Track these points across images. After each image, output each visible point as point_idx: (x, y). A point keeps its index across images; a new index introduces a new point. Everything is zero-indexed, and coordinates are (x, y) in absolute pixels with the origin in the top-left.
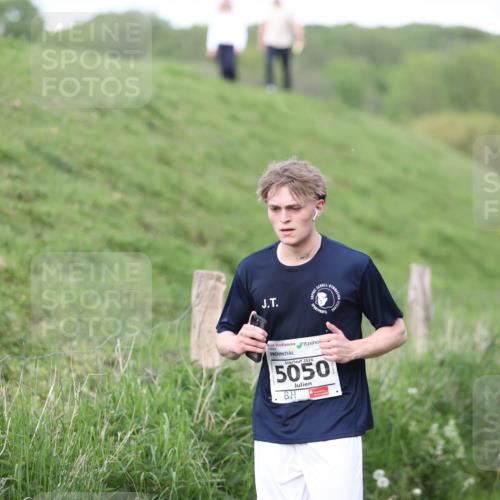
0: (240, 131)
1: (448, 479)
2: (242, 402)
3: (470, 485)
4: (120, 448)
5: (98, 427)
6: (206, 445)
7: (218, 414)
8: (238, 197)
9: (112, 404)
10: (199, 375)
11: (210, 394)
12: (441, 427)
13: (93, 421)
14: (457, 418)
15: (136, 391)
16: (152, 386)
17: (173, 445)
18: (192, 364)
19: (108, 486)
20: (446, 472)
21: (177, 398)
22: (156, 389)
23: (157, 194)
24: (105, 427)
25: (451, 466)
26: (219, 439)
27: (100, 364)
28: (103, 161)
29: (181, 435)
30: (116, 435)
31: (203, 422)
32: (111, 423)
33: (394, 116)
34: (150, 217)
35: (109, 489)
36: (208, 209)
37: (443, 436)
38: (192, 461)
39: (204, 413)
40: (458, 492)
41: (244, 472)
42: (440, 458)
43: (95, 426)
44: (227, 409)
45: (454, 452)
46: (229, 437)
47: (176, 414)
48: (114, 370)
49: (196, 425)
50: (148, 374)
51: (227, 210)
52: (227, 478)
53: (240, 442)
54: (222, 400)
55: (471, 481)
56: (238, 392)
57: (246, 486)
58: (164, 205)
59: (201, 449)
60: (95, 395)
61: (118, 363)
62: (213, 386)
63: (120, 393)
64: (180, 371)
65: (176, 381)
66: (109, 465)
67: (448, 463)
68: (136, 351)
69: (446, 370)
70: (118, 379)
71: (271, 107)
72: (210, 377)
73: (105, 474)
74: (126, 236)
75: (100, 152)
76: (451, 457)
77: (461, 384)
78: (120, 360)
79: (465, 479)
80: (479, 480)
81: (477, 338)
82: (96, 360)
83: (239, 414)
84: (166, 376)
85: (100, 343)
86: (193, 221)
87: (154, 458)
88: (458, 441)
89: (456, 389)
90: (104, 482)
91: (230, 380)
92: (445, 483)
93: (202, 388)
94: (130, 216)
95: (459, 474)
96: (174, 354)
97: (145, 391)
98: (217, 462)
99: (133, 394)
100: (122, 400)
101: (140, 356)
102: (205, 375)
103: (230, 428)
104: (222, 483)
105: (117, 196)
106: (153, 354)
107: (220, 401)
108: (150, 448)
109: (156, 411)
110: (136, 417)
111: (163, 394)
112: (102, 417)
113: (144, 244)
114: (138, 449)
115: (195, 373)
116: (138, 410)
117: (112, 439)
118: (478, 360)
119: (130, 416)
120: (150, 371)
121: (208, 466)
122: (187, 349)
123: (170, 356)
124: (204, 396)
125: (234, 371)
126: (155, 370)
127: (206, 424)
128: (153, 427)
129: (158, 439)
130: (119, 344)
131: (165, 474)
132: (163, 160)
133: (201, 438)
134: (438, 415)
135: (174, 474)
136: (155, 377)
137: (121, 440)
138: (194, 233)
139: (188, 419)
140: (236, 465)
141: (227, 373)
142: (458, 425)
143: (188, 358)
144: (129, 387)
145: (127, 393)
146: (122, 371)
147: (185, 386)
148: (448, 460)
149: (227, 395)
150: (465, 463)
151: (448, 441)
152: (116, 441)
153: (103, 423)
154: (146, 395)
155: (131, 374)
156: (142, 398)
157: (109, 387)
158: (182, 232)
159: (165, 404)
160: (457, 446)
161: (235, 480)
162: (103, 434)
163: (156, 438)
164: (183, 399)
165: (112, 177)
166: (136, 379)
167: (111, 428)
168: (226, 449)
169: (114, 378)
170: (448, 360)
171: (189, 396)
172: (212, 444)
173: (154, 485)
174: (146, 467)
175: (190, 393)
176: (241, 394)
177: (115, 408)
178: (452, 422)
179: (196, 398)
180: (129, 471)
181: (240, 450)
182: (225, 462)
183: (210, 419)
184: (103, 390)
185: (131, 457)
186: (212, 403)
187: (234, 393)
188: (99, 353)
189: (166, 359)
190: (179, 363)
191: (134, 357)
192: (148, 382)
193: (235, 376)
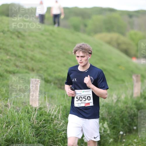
0: (44, 38)
1: (105, 139)
2: (45, 117)
3: (111, 141)
4: (9, 131)
5: (3, 125)
6: (34, 130)
7: (38, 121)
8: (43, 57)
9: (7, 118)
10: (32, 109)
11: (35, 115)
12: (103, 124)
13: (1, 123)
14: (107, 121)
15: (14, 114)
16: (18, 112)
17: (25, 130)
18: (30, 106)
19: (6, 142)
20: (104, 137)
21: (26, 116)
22: (20, 113)
23: (20, 57)
24: (5, 124)
25: (106, 135)
26: (38, 128)
27: (3, 106)
28: (4, 47)
29: (27, 127)
30: (8, 127)
31: (33, 123)
32: (7, 123)
33: (89, 34)
34: (18, 63)
35: (6, 143)
36: (35, 61)
37: (103, 127)
38: (30, 134)
39: (34, 120)
40: (108, 143)
41: (45, 138)
42: (102, 133)
43: (2, 124)
44: (40, 119)
45: (107, 132)
46: (41, 127)
47: (26, 121)
48: (7, 108)
49: (31, 124)
50: (17, 109)
51: (40, 61)
52: (40, 139)
53: (44, 129)
54: (39, 117)
55: (112, 140)
56: (44, 114)
57: (46, 142)
58: (22, 60)
59: (33, 131)
60: (2, 115)
61: (9, 106)
62: (36, 113)
63: (9, 115)
64: (27, 108)
65: (26, 111)
66: (6, 136)
67: (105, 135)
68: (14, 102)
69: (104, 108)
70: (9, 111)
71: (53, 31)
72: (35, 110)
73: (5, 138)
74: (11, 69)
75: (3, 44)
76: (106, 133)
77: (108, 112)
78: (9, 105)
79: (110, 139)
80: (114, 140)
81: (113, 98)
82: (2, 105)
83: (44, 120)
84: (22, 110)
85: (3, 100)
86: (30, 65)
87: (19, 133)
88: (108, 128)
89: (107, 113)
90: (5, 141)
91: (41, 111)
92: (104, 141)
93: (33, 113)
94: (12, 63)
95: (108, 138)
96: (25, 103)
97: (16, 114)
98: (37, 135)
99: (13, 115)
100: (10, 116)
101: (15, 104)
102: (34, 109)
103: (41, 124)
104: (39, 141)
105: (8, 57)
106: (19, 103)
107: (38, 117)
108: (18, 131)
109: (19, 120)
110: (14, 121)
111: (22, 115)
112: (4, 122)
113: (16, 71)
114: (14, 131)
115: (31, 108)
116: (14, 120)
117: (7, 128)
118: (114, 105)
119: (12, 121)
120: (18, 108)
121: (35, 136)
122: (29, 102)
123: (23, 104)
124: (34, 115)
125: (42, 108)
126: (19, 108)
127: (34, 124)
128: (19, 124)
129: (20, 128)
130: (9, 100)
131: (22, 138)
132: (22, 47)
133: (33, 128)
134: (102, 121)
135: (25, 138)
136: (19, 110)
137: (9, 128)
138: (31, 68)
139: (29, 122)
140: (43, 135)
141: (40, 109)
142: (107, 124)
143: (29, 104)
144: (12, 112)
145: (11, 114)
146: (10, 108)
147: (28, 113)
148: (105, 134)
149: (40, 115)
150: (110, 135)
151: (105, 128)
152: (8, 128)
153: (4, 123)
154: (17, 115)
155: (12, 109)
156: (15, 116)
157: (6, 113)
158: (27, 68)
159: (22, 118)
160: (108, 130)
161: (43, 140)
162: (4, 126)
163: (19, 128)
164: (27, 116)
165: (7, 52)
166: (13, 110)
167: (7, 125)
168: (40, 131)
169: (7, 110)
170: (105, 105)
171: (29, 115)
172: (36, 129)
173: (19, 141)
174: (17, 136)
175: (30, 115)
176: (45, 115)
177: (7, 119)
178: (106, 123)
179: (31, 116)
180: (12, 137)
181: (44, 131)
182: (40, 135)
183: (35, 122)
184: (4, 114)
185: (12, 133)
186: (36, 117)
187: (43, 115)
188: (3, 103)
189: (23, 105)
190: (26, 106)
191: (13, 104)
192: (17, 111)
193: (43, 109)
